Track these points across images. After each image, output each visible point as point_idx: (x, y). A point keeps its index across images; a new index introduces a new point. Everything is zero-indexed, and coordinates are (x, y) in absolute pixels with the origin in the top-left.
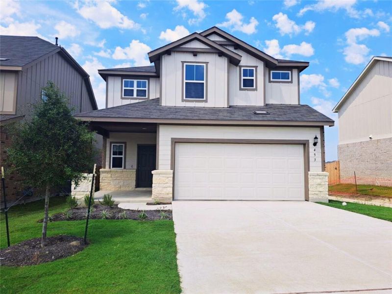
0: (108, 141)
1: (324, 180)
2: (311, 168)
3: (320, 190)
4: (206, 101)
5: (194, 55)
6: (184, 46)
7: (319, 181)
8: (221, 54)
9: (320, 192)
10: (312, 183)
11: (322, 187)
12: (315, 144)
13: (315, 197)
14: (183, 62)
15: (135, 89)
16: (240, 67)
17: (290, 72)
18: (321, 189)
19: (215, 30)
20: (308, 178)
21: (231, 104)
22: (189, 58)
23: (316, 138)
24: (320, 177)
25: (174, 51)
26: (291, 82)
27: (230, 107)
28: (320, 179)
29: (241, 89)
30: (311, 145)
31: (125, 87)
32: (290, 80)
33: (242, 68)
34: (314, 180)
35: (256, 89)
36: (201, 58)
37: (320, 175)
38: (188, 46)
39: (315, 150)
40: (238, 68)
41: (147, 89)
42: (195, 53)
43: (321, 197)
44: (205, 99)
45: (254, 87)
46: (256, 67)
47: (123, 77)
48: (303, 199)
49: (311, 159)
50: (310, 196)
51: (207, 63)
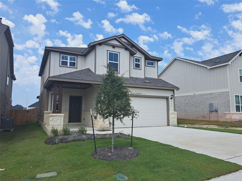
0: (50, 93)
1: (175, 115)
2: (170, 110)
3: (174, 120)
5: (113, 48)
6: (108, 42)
7: (173, 116)
8: (126, 49)
10: (171, 117)
13: (172, 124)
14: (107, 51)
15: (69, 61)
17: (154, 62)
20: (169, 115)
21: (131, 76)
22: (111, 49)
23: (172, 95)
25: (103, 44)
26: (155, 67)
27: (131, 77)
29: (134, 69)
30: (170, 99)
31: (62, 59)
33: (135, 58)
35: (141, 69)
36: (117, 50)
37: (173, 113)
38: (111, 42)
39: (171, 101)
40: (133, 57)
41: (76, 62)
42: (114, 47)
43: (174, 124)
44: (119, 72)
45: (140, 68)
46: (141, 58)
47: (61, 53)
48: (166, 125)
49: (170, 106)
50: (170, 123)
51: (120, 53)
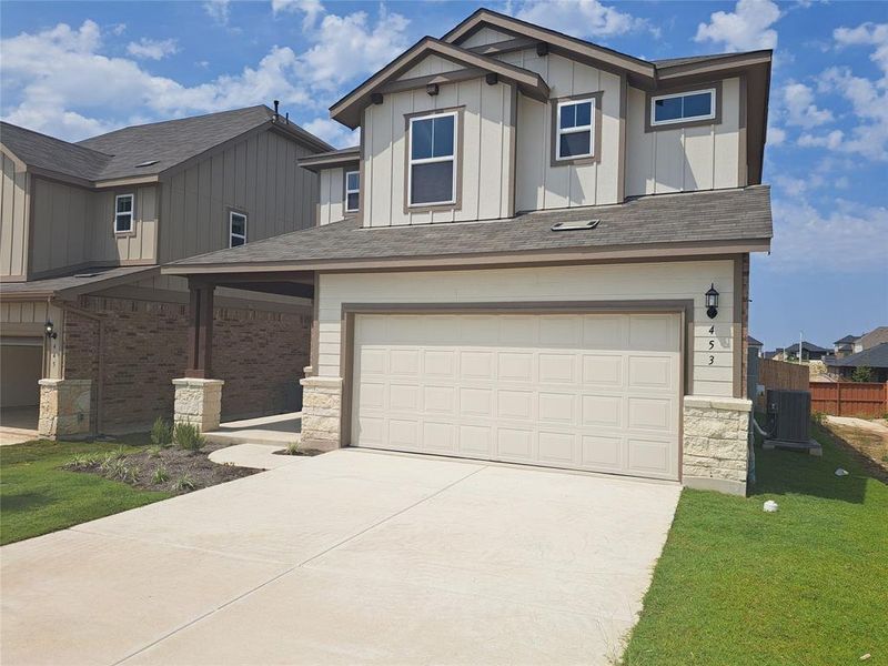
1: (735, 424)
2: (697, 386)
3: (719, 455)
4: (458, 207)
5: (432, 94)
6: (405, 77)
7: (715, 426)
8: (493, 79)
9: (720, 459)
10: (695, 433)
11: (725, 444)
12: (712, 312)
14: (407, 117)
16: (555, 102)
17: (713, 92)
18: (721, 452)
19: (484, 17)
20: (683, 415)
22: (422, 102)
23: (712, 293)
24: (721, 415)
26: (718, 121)
28: (721, 419)
29: (554, 164)
32: (712, 115)
33: (560, 105)
34: (701, 423)
35: (597, 159)
36: (448, 98)
37: (718, 410)
38: (414, 74)
39: (712, 331)
40: (549, 106)
42: (432, 89)
43: (721, 478)
44: (454, 201)
45: (592, 153)
46: (598, 95)
48: (673, 475)
49: (700, 358)
51: (460, 109)
